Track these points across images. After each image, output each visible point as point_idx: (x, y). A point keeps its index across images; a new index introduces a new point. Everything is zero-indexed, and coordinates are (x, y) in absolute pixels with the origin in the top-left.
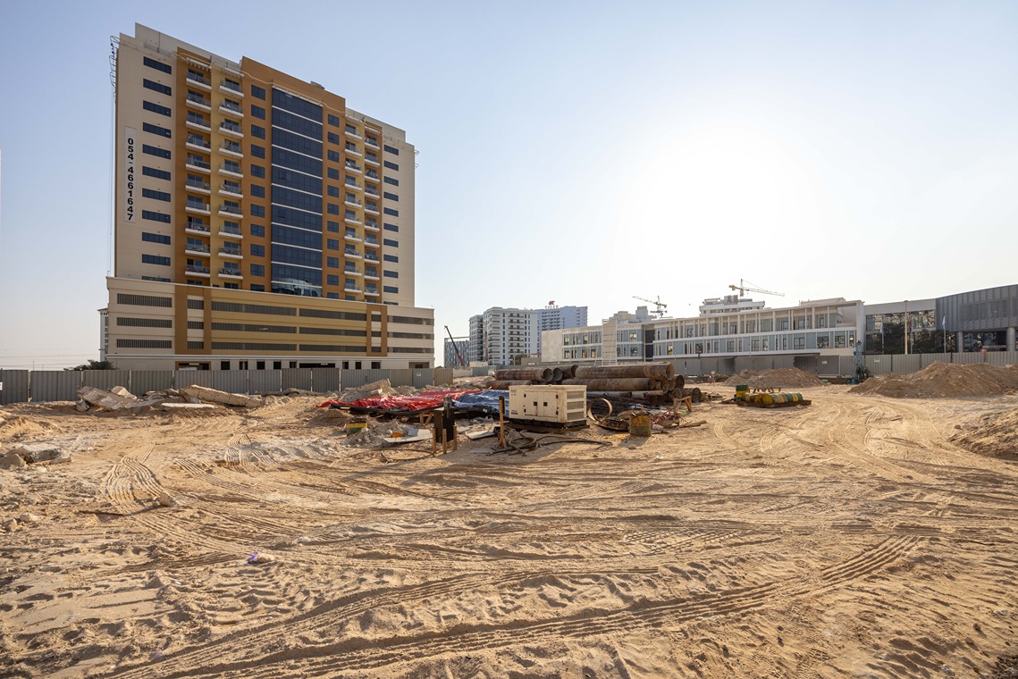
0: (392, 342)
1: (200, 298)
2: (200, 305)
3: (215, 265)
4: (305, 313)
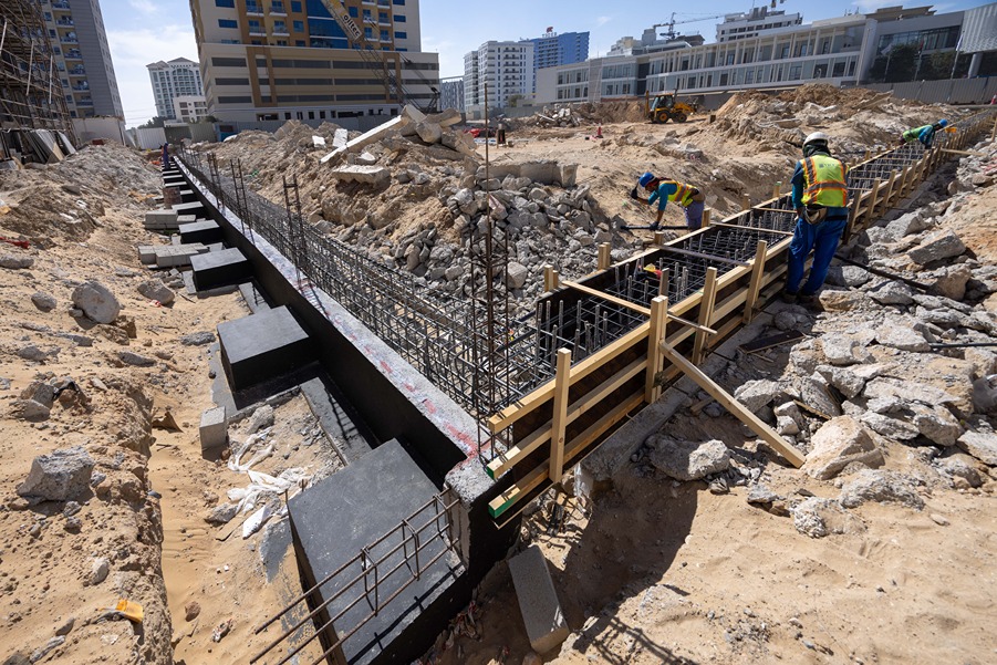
0: (406, 90)
1: (263, 57)
3: (269, 24)
4: (338, 65)
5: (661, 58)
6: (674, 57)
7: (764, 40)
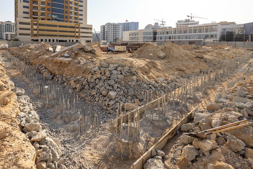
0: (81, 35)
1: (36, 23)
2: (36, 24)
3: (39, 14)
4: (60, 26)
5: (160, 31)
6: (164, 30)
7: (189, 28)
